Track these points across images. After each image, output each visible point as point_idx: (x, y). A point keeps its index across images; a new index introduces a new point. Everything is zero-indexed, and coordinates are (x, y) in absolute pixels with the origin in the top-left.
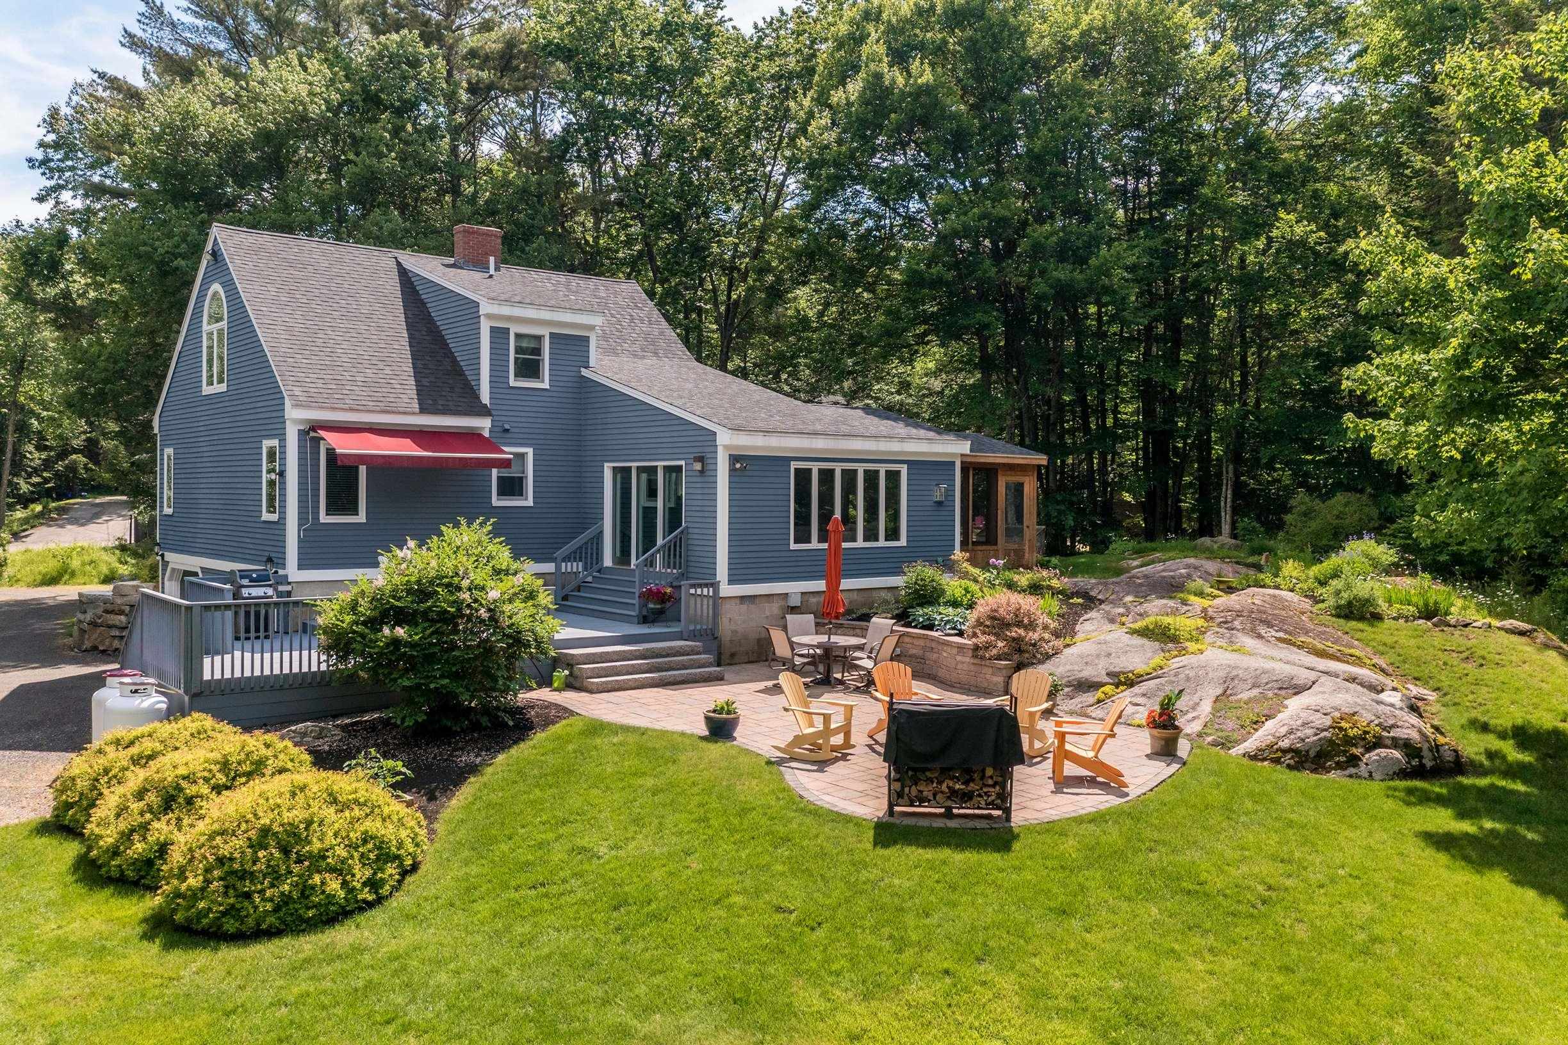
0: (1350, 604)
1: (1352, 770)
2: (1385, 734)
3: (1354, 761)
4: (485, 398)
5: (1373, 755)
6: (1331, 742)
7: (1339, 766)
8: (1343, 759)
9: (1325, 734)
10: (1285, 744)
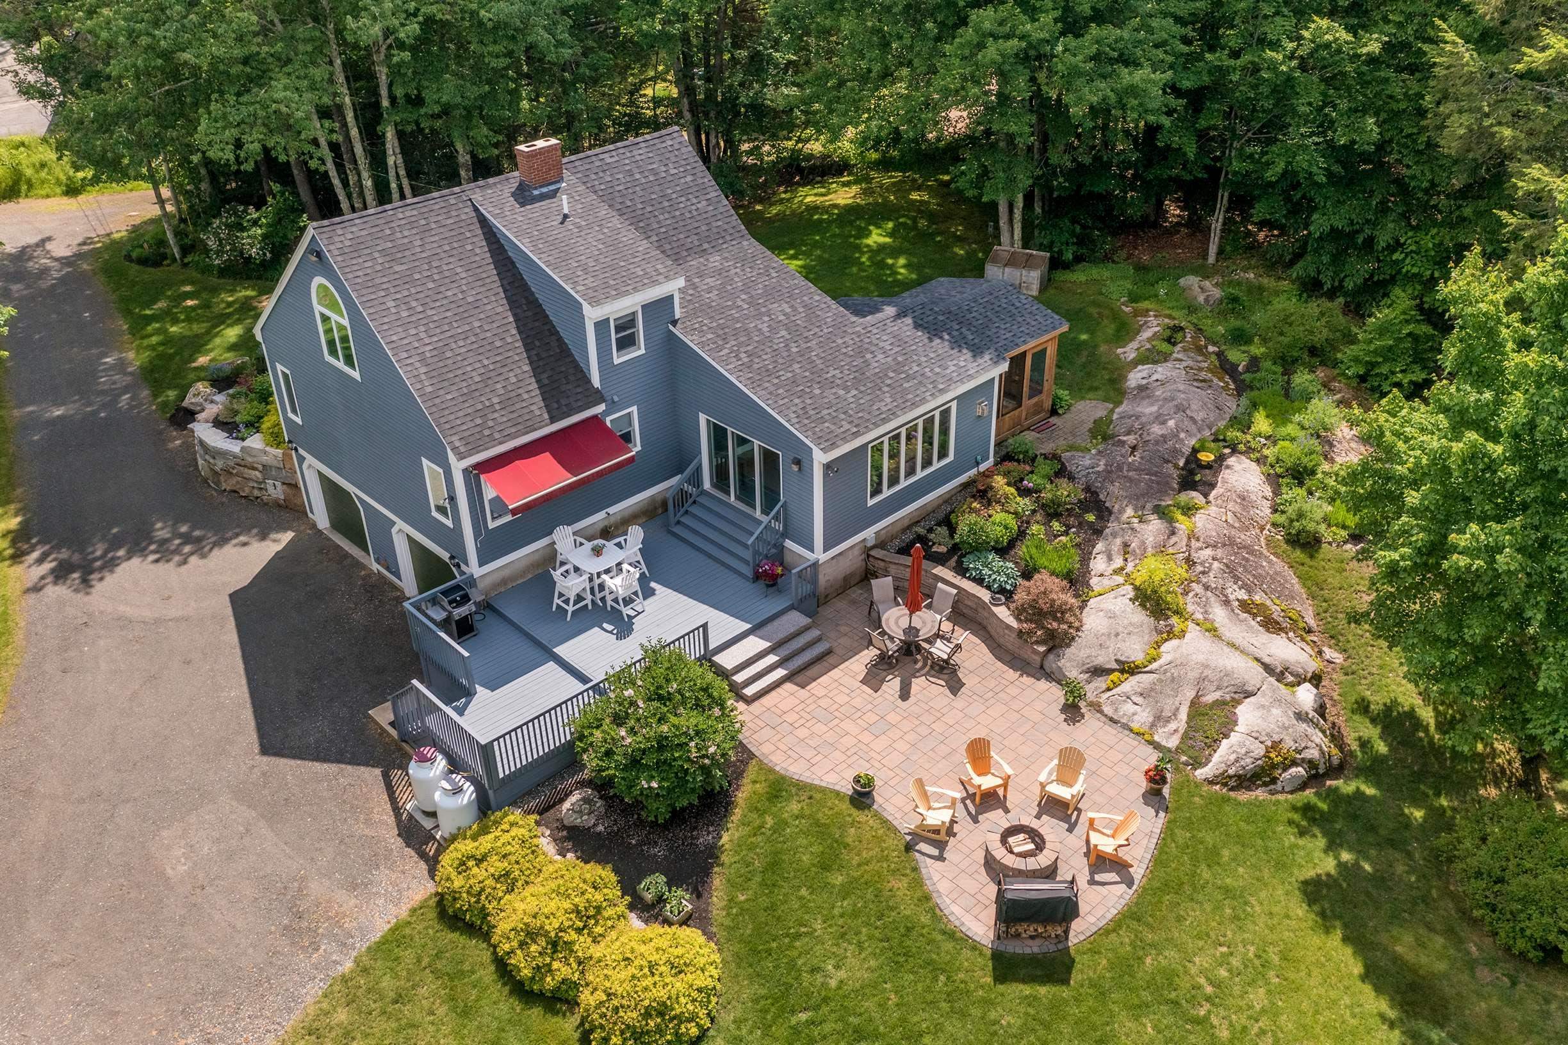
0: (1299, 533)
1: (1272, 787)
2: (1298, 756)
3: (1274, 781)
4: (596, 382)
5: (1286, 775)
6: (1262, 768)
7: (1265, 784)
8: (1268, 779)
9: (1259, 762)
10: (1231, 772)
